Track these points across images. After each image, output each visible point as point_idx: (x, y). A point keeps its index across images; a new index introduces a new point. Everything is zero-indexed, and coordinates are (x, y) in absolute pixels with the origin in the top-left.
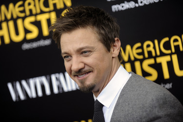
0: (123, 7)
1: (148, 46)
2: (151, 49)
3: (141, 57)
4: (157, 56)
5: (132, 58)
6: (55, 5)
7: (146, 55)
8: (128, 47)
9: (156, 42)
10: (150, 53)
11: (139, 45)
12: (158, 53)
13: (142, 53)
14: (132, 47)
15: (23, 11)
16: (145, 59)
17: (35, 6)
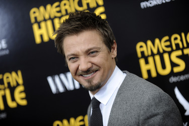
0: (151, 3)
1: (176, 39)
2: (179, 41)
3: (169, 49)
4: (184, 48)
5: (161, 51)
6: (88, 4)
7: (174, 47)
8: (157, 41)
9: (183, 35)
10: (177, 45)
11: (167, 38)
12: (185, 45)
13: (170, 46)
14: (160, 41)
15: (60, 12)
16: (173, 50)
17: (70, 6)
